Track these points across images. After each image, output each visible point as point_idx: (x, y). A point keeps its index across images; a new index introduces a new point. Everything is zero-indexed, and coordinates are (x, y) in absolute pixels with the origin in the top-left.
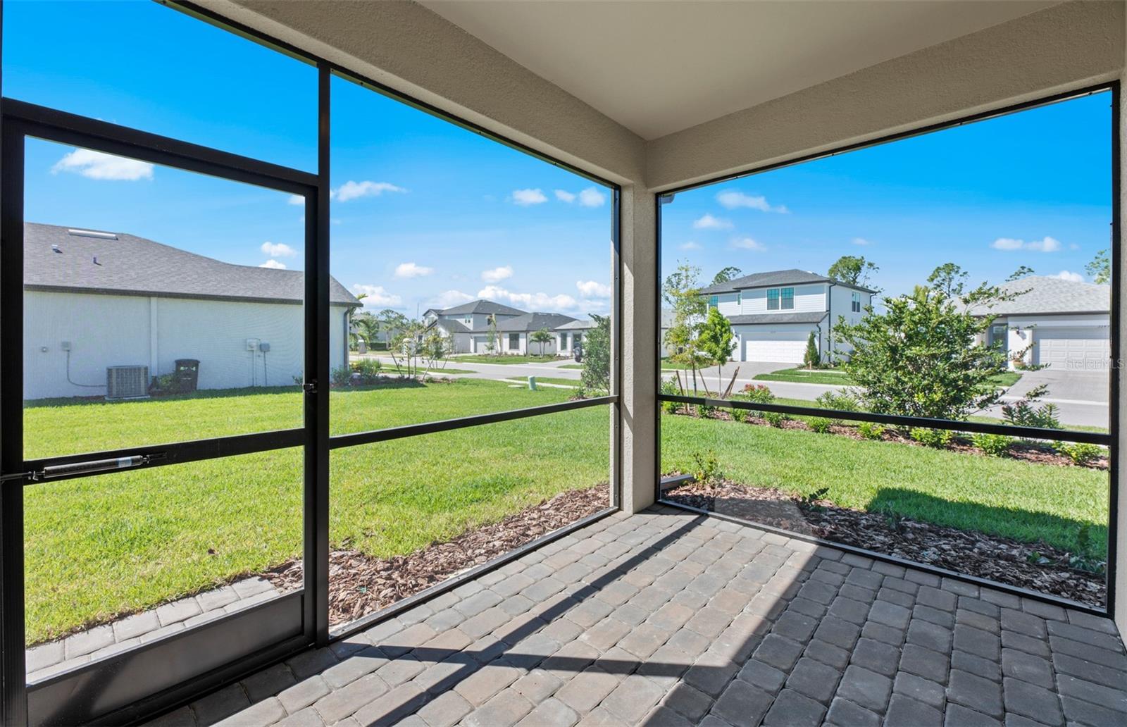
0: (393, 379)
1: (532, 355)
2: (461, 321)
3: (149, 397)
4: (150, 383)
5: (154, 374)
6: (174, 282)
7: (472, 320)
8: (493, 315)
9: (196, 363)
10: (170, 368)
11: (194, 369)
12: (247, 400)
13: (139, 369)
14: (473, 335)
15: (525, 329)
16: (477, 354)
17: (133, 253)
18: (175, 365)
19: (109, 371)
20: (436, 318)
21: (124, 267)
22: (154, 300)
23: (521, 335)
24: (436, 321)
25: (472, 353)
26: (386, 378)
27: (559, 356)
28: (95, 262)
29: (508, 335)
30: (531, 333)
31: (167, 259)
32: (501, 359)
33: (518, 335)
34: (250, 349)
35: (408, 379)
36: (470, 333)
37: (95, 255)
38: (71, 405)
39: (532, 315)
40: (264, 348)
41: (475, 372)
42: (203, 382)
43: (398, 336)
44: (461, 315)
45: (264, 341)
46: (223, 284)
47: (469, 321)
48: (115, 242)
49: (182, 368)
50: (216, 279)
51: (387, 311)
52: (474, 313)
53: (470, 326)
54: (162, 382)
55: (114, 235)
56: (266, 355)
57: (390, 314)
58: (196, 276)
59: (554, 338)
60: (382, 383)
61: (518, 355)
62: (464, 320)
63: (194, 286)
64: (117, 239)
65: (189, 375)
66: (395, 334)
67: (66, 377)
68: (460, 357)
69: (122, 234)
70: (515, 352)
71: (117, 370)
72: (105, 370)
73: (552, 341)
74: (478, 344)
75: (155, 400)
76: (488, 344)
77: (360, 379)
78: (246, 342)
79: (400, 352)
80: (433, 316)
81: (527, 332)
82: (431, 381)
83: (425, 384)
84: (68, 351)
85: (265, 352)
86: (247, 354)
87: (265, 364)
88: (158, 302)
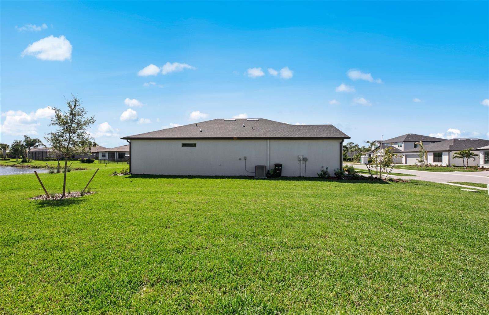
0: (366, 177)
1: (454, 166)
2: (396, 146)
3: (266, 178)
4: (267, 172)
5: (268, 169)
6: (274, 133)
7: (403, 145)
8: (421, 142)
9: (281, 165)
10: (273, 167)
11: (280, 168)
12: (300, 183)
13: (264, 167)
14: (404, 154)
15: (448, 149)
16: (408, 164)
17: (263, 125)
18: (274, 166)
19: (256, 167)
20: (379, 145)
21: (260, 129)
22: (268, 141)
23: (443, 153)
24: (379, 146)
25: (404, 164)
26: (362, 176)
27: (483, 168)
28: (253, 129)
29: (432, 153)
30: (453, 152)
31: (272, 125)
32: (428, 168)
33: (442, 153)
34: (300, 160)
35: (376, 178)
36: (402, 152)
37: (253, 126)
38: (245, 179)
39: (453, 141)
40: (305, 160)
41: (415, 176)
42: (284, 174)
43: (357, 155)
44: (396, 143)
45: (305, 157)
46: (290, 133)
47: (401, 146)
48: (258, 122)
49: (277, 167)
50: (288, 131)
51: (350, 143)
52: (404, 141)
53: (402, 149)
54: (271, 173)
55: (258, 119)
56: (306, 163)
57: (352, 145)
58: (281, 131)
59: (477, 155)
60: (361, 179)
61: (441, 166)
62: (397, 145)
63: (280, 134)
64: (259, 121)
65: (278, 170)
66: (356, 154)
67: (245, 169)
68: (397, 166)
69: (260, 119)
70: (439, 164)
71: (258, 167)
72: (255, 166)
73: (476, 157)
74: (408, 159)
75: (268, 180)
76: (419, 159)
77: (348, 176)
78: (298, 157)
79: (359, 162)
80: (377, 144)
81: (449, 151)
82: (391, 180)
83: (388, 182)
84: (246, 160)
85: (305, 161)
86: (299, 162)
87: (306, 167)
88: (270, 141)
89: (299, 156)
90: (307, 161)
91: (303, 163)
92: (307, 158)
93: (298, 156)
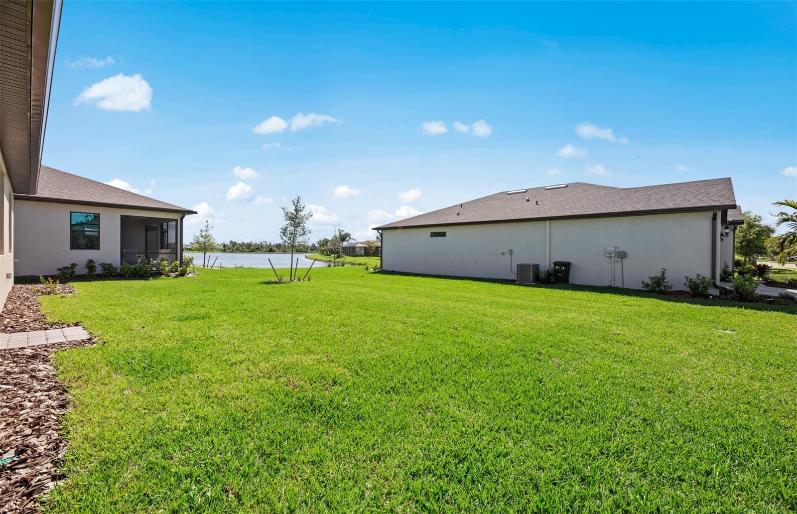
6: (565, 209)
9: (569, 265)
10: (550, 267)
11: (567, 269)
17: (565, 194)
18: (553, 265)
21: (549, 204)
22: (548, 222)
28: (537, 204)
34: (609, 255)
40: (622, 255)
45: (621, 250)
49: (558, 267)
56: (623, 261)
64: (566, 187)
65: (562, 273)
67: (510, 269)
78: (605, 250)
84: (511, 254)
85: (622, 258)
86: (607, 260)
87: (623, 269)
88: (550, 224)
89: (608, 249)
90: (625, 257)
91: (617, 262)
92: (625, 252)
93: (606, 248)
